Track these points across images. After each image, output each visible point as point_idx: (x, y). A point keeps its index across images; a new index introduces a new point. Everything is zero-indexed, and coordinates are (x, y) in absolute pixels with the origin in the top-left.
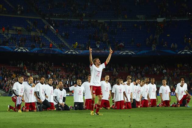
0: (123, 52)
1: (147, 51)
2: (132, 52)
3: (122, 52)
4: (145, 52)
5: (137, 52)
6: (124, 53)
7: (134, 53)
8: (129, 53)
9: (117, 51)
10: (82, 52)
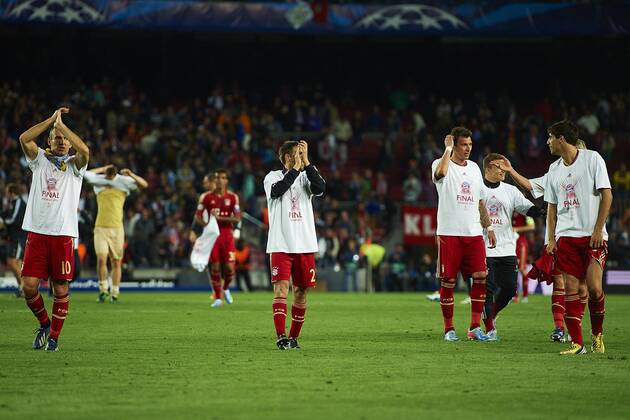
0: (385, 10)
1: (542, 8)
2: (446, 16)
3: (377, 16)
4: (528, 11)
5: (478, 15)
6: (395, 22)
7: (454, 21)
8: (427, 22)
9: (345, 8)
10: (123, 10)
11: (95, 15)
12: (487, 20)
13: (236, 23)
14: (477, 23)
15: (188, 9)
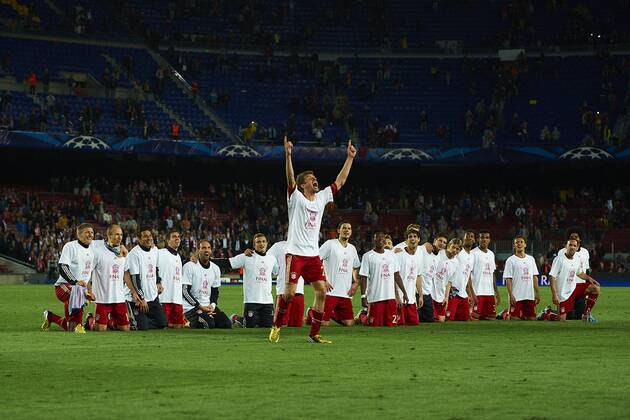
0: (394, 151)
1: (469, 150)
2: (423, 154)
3: (390, 153)
4: (462, 151)
5: (438, 153)
6: (399, 156)
7: (427, 156)
9: (375, 150)
10: (270, 151)
11: (256, 153)
12: (443, 156)
13: (323, 157)
14: (438, 157)
15: (301, 150)
